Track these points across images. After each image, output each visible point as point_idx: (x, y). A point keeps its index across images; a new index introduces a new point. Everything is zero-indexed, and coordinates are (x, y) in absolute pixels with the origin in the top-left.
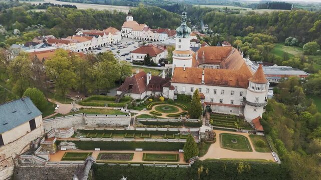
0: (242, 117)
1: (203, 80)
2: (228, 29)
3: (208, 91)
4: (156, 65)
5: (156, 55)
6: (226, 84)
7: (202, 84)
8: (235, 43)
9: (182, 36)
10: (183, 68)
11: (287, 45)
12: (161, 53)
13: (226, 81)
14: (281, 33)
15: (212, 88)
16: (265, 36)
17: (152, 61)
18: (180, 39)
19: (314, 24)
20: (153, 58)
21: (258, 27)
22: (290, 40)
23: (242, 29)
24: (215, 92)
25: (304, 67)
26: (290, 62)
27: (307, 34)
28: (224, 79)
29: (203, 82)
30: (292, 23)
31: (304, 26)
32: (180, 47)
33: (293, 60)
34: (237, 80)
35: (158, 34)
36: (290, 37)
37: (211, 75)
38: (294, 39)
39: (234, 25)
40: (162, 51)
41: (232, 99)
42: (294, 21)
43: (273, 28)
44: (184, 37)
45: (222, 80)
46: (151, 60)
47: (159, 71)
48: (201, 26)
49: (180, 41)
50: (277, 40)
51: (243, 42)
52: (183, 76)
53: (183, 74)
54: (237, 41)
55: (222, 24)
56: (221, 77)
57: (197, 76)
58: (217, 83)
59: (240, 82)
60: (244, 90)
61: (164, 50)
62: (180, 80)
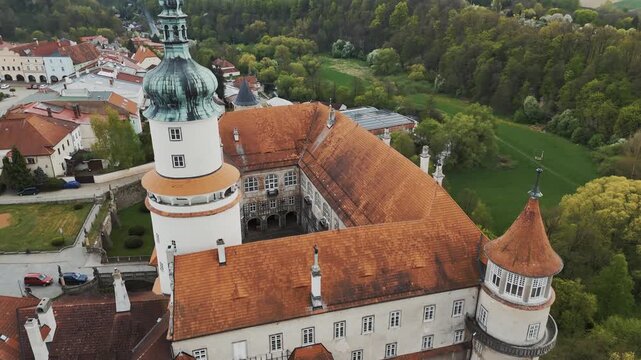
1: (316, 290)
2: (213, 28)
3: (340, 330)
4: (56, 185)
5: (50, 148)
6: (404, 288)
7: (317, 310)
8: (242, 61)
9: (184, 112)
10: (215, 254)
11: (338, 56)
12: (68, 137)
13: (400, 275)
14: (321, 32)
15: (353, 317)
16: (295, 40)
17: (39, 171)
18: (174, 125)
19: (376, 12)
20: (41, 163)
21: (274, 23)
22: (341, 47)
23: (241, 27)
24: (368, 325)
25: (396, 105)
26: (369, 97)
27: (367, 33)
28: (391, 265)
29: (317, 303)
30: (335, 12)
31: (359, 17)
32: (179, 161)
33: (374, 91)
34: (438, 261)
35: (40, 60)
36: (339, 41)
37: (338, 262)
38: (348, 43)
39: (222, 18)
40: (70, 128)
41: (427, 331)
42: (339, 7)
43: (305, 23)
44: (192, 117)
45: (384, 271)
46: (34, 167)
47: (78, 207)
48: (147, 23)
49: (176, 135)
50: (316, 48)
51: (259, 58)
52: (224, 292)
53: (219, 282)
54: (246, 56)
55: (197, 17)
56: (379, 258)
57: (284, 278)
58: (371, 290)
59: (448, 268)
60: (466, 294)
61: (77, 122)
62: (216, 319)
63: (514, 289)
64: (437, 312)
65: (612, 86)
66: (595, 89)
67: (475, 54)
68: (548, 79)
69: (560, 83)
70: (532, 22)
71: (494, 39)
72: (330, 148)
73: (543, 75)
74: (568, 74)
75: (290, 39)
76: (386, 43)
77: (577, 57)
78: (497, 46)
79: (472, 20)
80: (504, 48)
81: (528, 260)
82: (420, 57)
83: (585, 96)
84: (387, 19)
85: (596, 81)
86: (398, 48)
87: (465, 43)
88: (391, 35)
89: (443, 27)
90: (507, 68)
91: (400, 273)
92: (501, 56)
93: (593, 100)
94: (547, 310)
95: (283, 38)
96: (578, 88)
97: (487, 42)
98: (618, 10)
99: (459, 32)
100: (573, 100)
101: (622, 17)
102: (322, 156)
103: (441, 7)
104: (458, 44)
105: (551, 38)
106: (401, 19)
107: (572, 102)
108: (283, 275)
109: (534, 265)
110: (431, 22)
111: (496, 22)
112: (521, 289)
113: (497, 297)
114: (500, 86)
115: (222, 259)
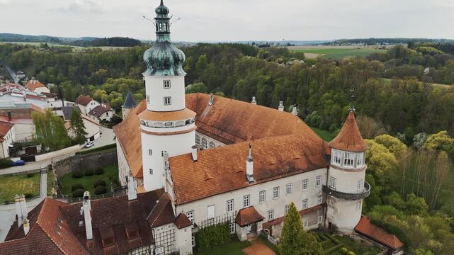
0: (332, 228)
1: (250, 172)
2: (66, 75)
3: (262, 197)
5: (1, 137)
6: (292, 170)
7: (251, 184)
8: (96, 94)
10: (190, 155)
12: (9, 132)
13: (289, 163)
15: (269, 187)
16: (132, 81)
21: (114, 70)
24: (276, 194)
28: (283, 158)
29: (252, 179)
32: (167, 101)
34: (305, 155)
39: (72, 69)
40: (8, 126)
41: (304, 197)
43: (137, 70)
44: (175, 74)
45: (281, 162)
47: (30, 175)
49: (167, 84)
51: (108, 93)
52: (199, 177)
53: (195, 171)
54: (98, 91)
55: (52, 68)
56: (277, 155)
57: (230, 168)
58: (277, 171)
59: (311, 158)
60: (322, 172)
61: (11, 122)
62: (199, 191)
63: (348, 162)
64: (309, 184)
65: (336, 96)
66: (328, 98)
67: (255, 83)
68: (301, 94)
69: (307, 97)
70: (283, 65)
71: (265, 74)
72: (215, 115)
73: (296, 93)
74: (311, 91)
75: (129, 80)
76: (196, 80)
77: (314, 81)
78: (267, 78)
79: (249, 64)
80: (272, 79)
81: (354, 144)
82: (219, 88)
83: (323, 102)
84: (194, 66)
85: (327, 94)
86: (205, 82)
87: (246, 77)
88: (198, 76)
89: (231, 69)
90: (276, 89)
91: (289, 162)
92: (271, 83)
93: (328, 104)
94: (364, 172)
95: (123, 79)
96: (318, 99)
97: (261, 76)
98: (327, 59)
99: (243, 70)
100: (316, 105)
101: (331, 62)
102: (210, 121)
103: (228, 58)
104: (243, 78)
105: (298, 71)
106: (203, 66)
107: (316, 107)
108: (229, 165)
109: (357, 146)
110: (224, 65)
111: (263, 65)
112: (352, 161)
113: (340, 169)
114: (273, 101)
115: (195, 158)
